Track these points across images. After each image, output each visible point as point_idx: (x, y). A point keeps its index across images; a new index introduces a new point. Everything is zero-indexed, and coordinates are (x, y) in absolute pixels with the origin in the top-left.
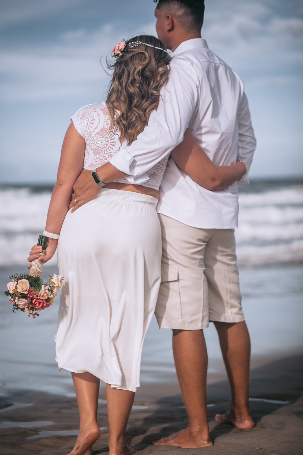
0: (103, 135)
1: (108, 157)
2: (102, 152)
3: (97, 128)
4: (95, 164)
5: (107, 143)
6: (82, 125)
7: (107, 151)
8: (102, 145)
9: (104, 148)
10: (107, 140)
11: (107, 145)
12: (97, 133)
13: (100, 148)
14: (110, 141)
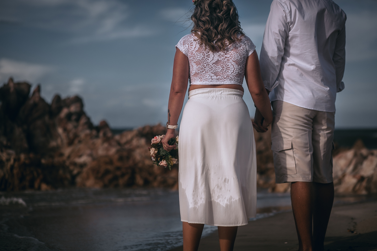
0: (200, 51)
1: (207, 66)
2: (202, 63)
3: (196, 48)
4: (198, 72)
5: (204, 56)
6: (185, 48)
7: (205, 62)
8: (201, 58)
9: (203, 60)
10: (204, 54)
11: (204, 57)
12: (197, 51)
13: (200, 60)
14: (206, 55)
